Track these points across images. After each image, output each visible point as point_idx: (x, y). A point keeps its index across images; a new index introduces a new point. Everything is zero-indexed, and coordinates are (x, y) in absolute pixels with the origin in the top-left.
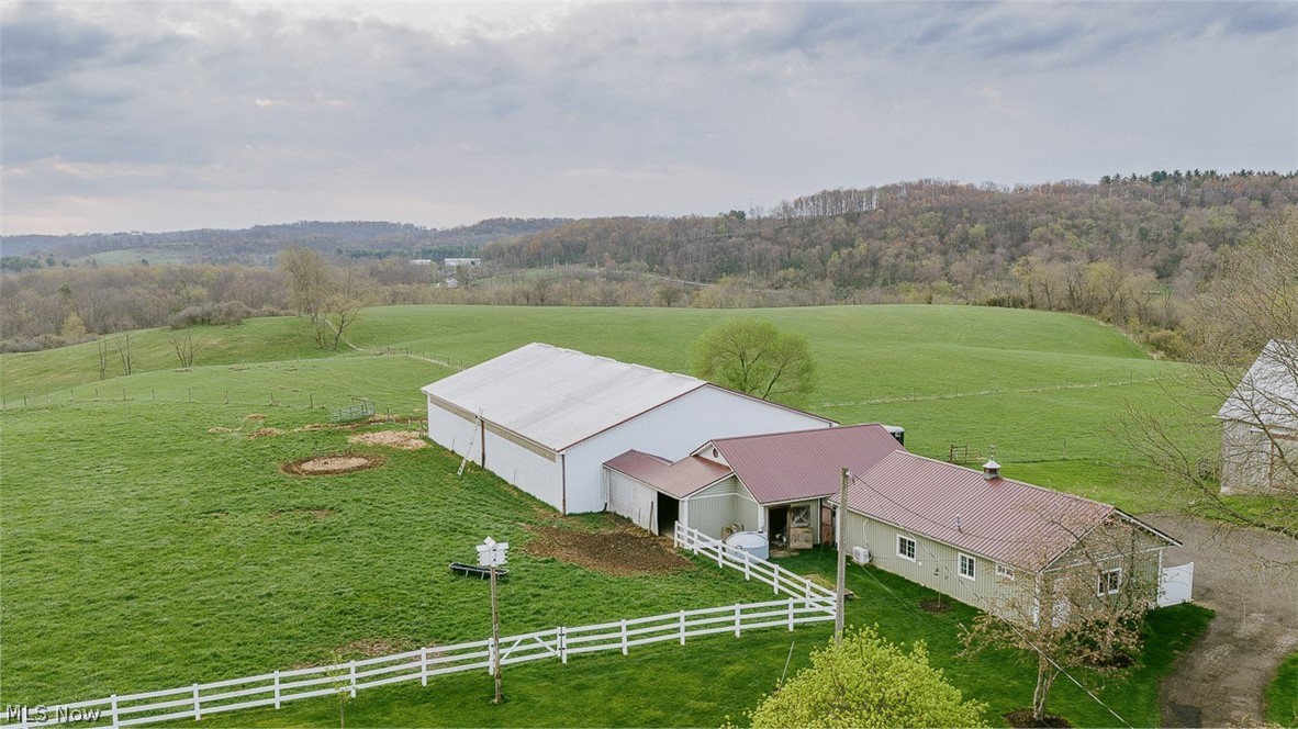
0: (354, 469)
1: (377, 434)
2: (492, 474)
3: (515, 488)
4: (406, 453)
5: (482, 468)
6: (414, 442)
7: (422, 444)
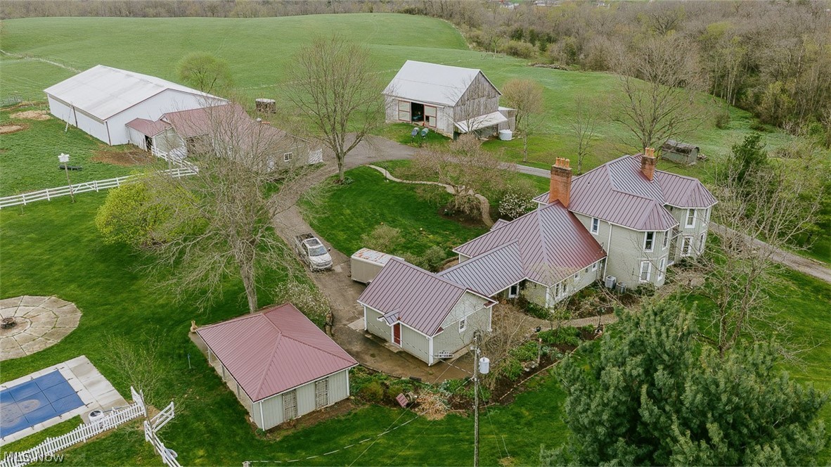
0: (15, 131)
1: (24, 113)
2: (81, 130)
3: (91, 136)
4: (40, 122)
5: (76, 128)
6: (43, 116)
7: (48, 117)
